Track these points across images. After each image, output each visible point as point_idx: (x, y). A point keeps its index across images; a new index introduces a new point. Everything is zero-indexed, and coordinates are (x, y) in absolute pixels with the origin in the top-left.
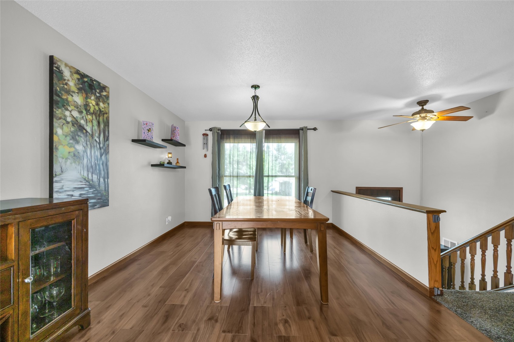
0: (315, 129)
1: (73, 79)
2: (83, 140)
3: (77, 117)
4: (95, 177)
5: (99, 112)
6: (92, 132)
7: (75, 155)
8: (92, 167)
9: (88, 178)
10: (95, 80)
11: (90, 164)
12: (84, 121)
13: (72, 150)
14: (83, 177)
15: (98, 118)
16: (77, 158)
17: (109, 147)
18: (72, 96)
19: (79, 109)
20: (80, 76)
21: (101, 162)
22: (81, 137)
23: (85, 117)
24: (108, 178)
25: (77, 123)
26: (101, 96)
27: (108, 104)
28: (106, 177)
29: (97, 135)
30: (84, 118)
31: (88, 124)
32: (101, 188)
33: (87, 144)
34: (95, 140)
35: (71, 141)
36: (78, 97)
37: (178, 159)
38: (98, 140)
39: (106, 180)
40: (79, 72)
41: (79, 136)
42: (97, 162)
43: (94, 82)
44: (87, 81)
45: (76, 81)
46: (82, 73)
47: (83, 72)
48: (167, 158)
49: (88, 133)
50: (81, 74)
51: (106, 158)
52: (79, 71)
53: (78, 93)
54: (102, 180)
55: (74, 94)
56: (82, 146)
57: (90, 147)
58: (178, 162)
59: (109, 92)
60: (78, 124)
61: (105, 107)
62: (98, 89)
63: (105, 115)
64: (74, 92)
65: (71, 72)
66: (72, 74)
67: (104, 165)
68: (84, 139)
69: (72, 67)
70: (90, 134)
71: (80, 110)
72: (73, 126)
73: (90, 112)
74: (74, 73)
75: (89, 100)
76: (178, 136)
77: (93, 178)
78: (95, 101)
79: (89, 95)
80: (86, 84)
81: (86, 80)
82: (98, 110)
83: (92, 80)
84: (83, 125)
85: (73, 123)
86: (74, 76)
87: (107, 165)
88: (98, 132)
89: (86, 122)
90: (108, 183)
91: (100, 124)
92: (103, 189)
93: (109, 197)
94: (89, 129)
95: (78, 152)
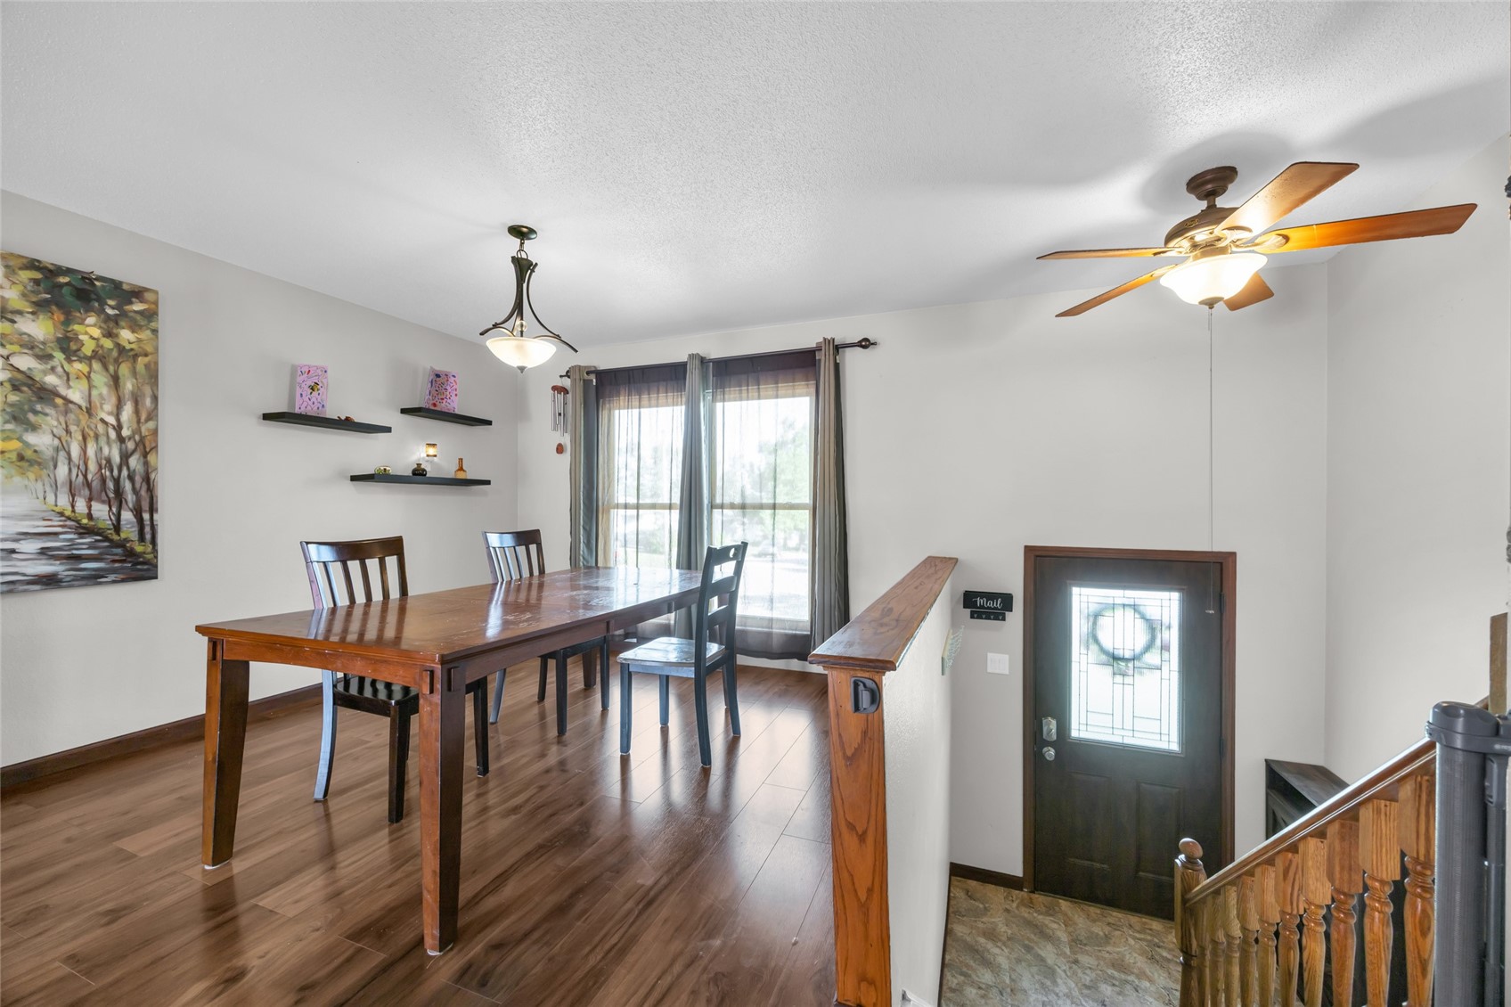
0: (865, 344)
1: (14, 283)
2: (55, 423)
3: (29, 369)
4: (101, 511)
5: (115, 354)
6: (90, 402)
7: (21, 458)
8: (89, 485)
9: (73, 511)
10: (100, 278)
11: (81, 476)
12: (60, 377)
13: (15, 445)
14: (55, 508)
15: (111, 368)
16: (31, 465)
17: (157, 436)
18: (13, 322)
19: (37, 350)
20: (42, 273)
21: (125, 473)
22: (46, 415)
23: (62, 367)
24: (152, 510)
25: (30, 382)
26: (124, 314)
27: (155, 331)
28: (145, 505)
29: (109, 407)
30: (59, 369)
31: (71, 383)
32: (123, 535)
33: (68, 431)
34: (102, 420)
35: (9, 426)
36: (33, 324)
37: (461, 460)
38: (111, 420)
39: (146, 516)
40: (37, 264)
41: (36, 412)
42: (108, 473)
43: (97, 283)
44: (67, 284)
45: (25, 287)
46: (48, 265)
47: (52, 264)
48: (424, 458)
49: (71, 405)
50: (46, 268)
51: (146, 464)
52: (38, 261)
53: (33, 313)
54: (127, 516)
55: (18, 316)
56: (51, 436)
57: (80, 438)
58: (461, 469)
59: (156, 303)
60: (33, 386)
61: (139, 340)
62: (110, 298)
63: (140, 359)
64: (20, 313)
65: (7, 267)
66: (14, 270)
67: (138, 479)
68: (58, 420)
69: (12, 254)
70: (80, 407)
71: (41, 353)
72: (16, 392)
73: (82, 355)
74: (21, 269)
75: (76, 327)
76: (453, 397)
77: (92, 512)
78: (100, 327)
79: (78, 314)
80: (65, 290)
81: (63, 280)
82: (112, 349)
83: (90, 279)
84: (55, 387)
85: (17, 383)
86: (19, 275)
87: (147, 479)
88: (114, 400)
89: (65, 378)
90: (155, 523)
91: (121, 381)
92: (134, 536)
93: (156, 557)
94: (76, 394)
95: (35, 451)
